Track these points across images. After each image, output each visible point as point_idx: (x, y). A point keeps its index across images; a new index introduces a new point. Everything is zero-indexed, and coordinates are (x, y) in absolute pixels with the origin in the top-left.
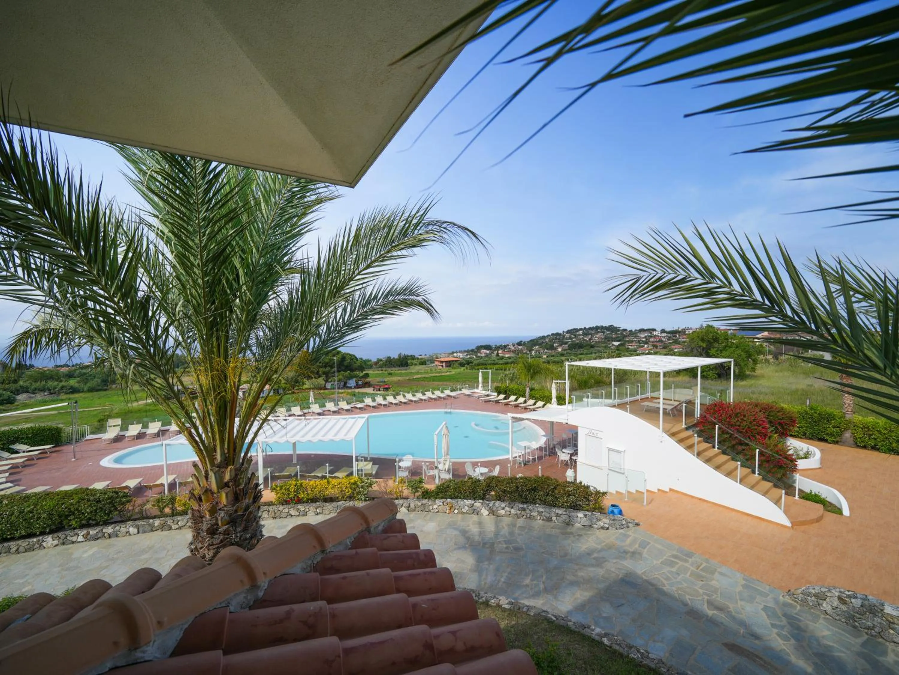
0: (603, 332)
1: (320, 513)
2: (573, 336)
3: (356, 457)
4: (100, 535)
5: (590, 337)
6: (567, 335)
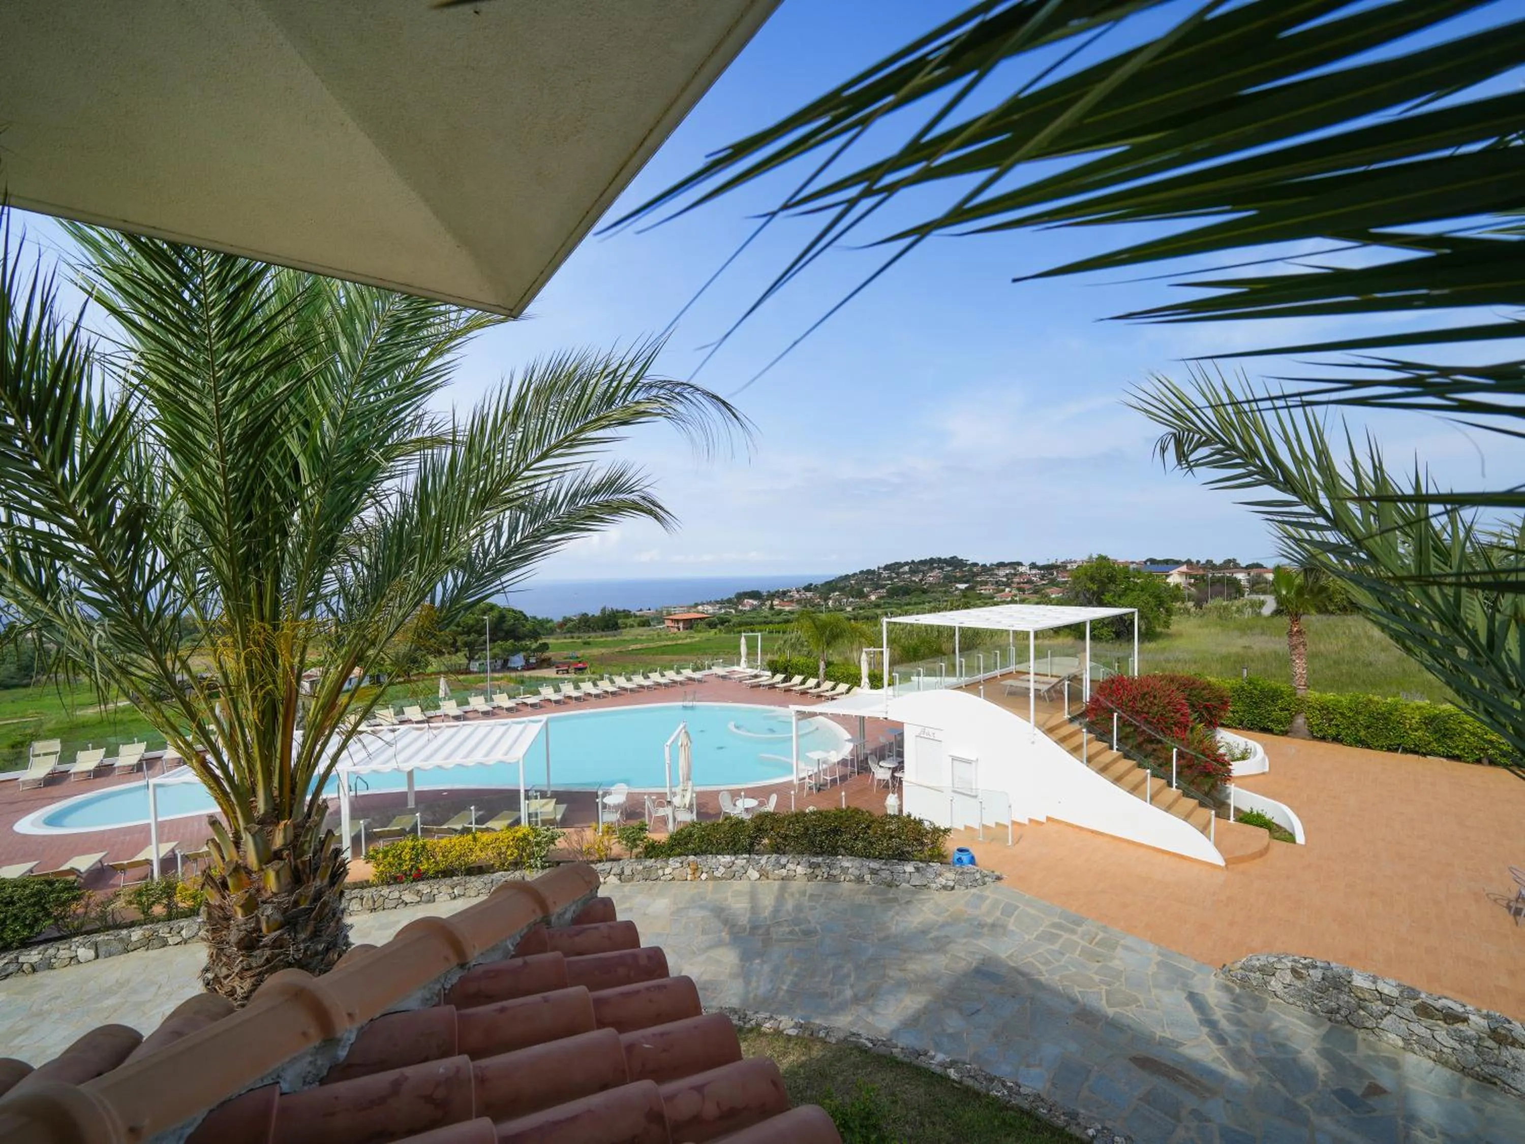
0: (942, 568)
1: (460, 896)
2: (894, 575)
3: (526, 791)
5: (920, 576)
6: (885, 574)
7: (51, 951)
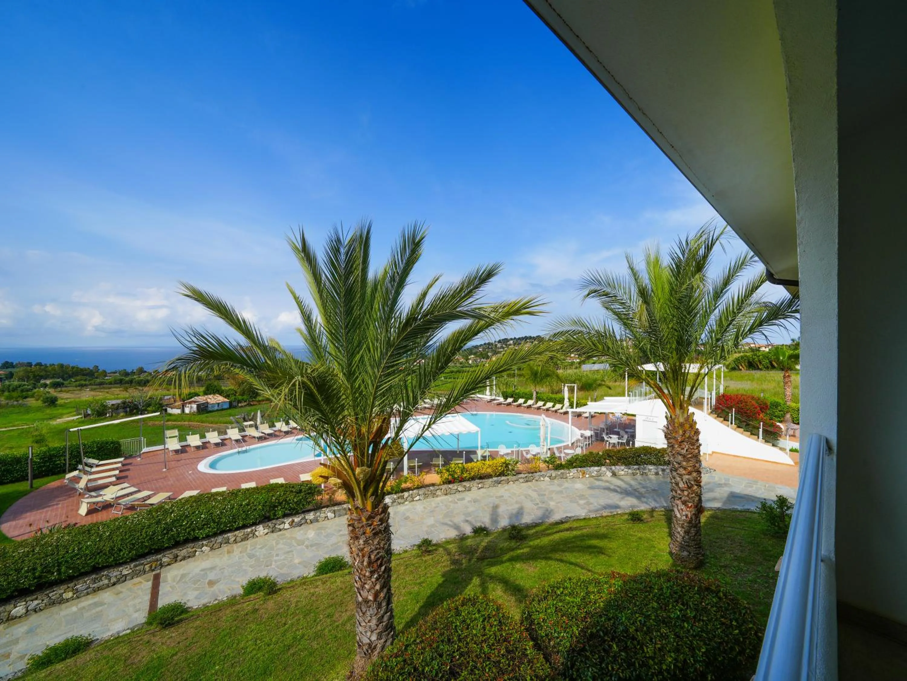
1: (481, 488)
4: (303, 521)
7: (318, 514)
